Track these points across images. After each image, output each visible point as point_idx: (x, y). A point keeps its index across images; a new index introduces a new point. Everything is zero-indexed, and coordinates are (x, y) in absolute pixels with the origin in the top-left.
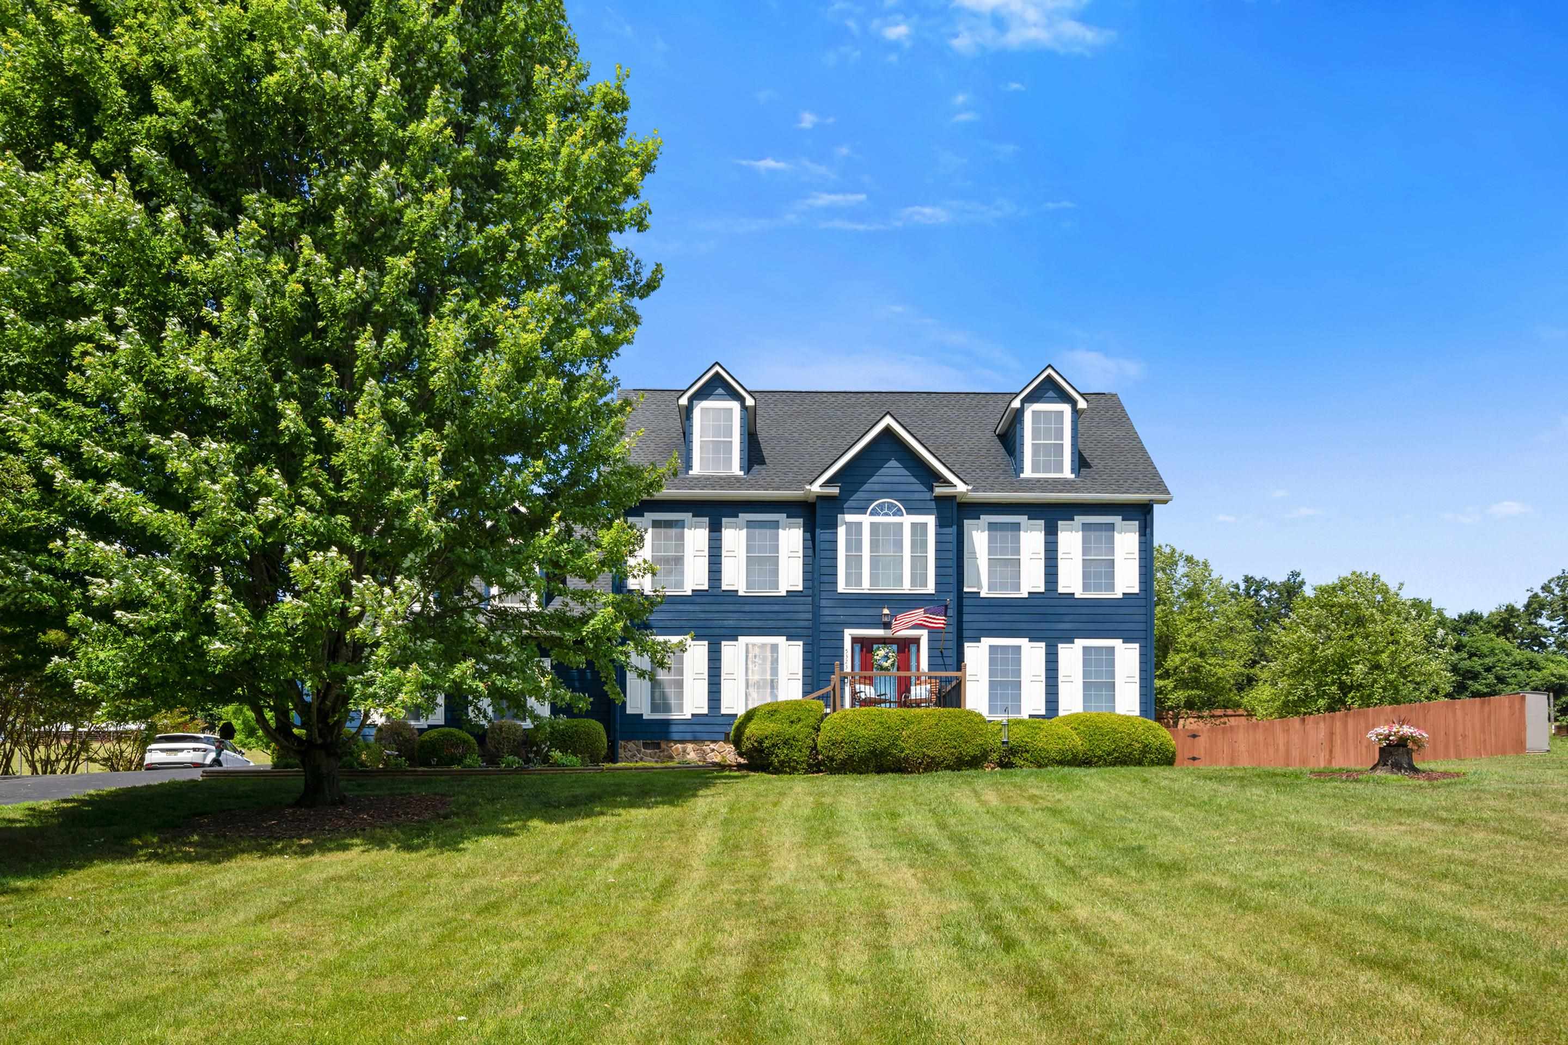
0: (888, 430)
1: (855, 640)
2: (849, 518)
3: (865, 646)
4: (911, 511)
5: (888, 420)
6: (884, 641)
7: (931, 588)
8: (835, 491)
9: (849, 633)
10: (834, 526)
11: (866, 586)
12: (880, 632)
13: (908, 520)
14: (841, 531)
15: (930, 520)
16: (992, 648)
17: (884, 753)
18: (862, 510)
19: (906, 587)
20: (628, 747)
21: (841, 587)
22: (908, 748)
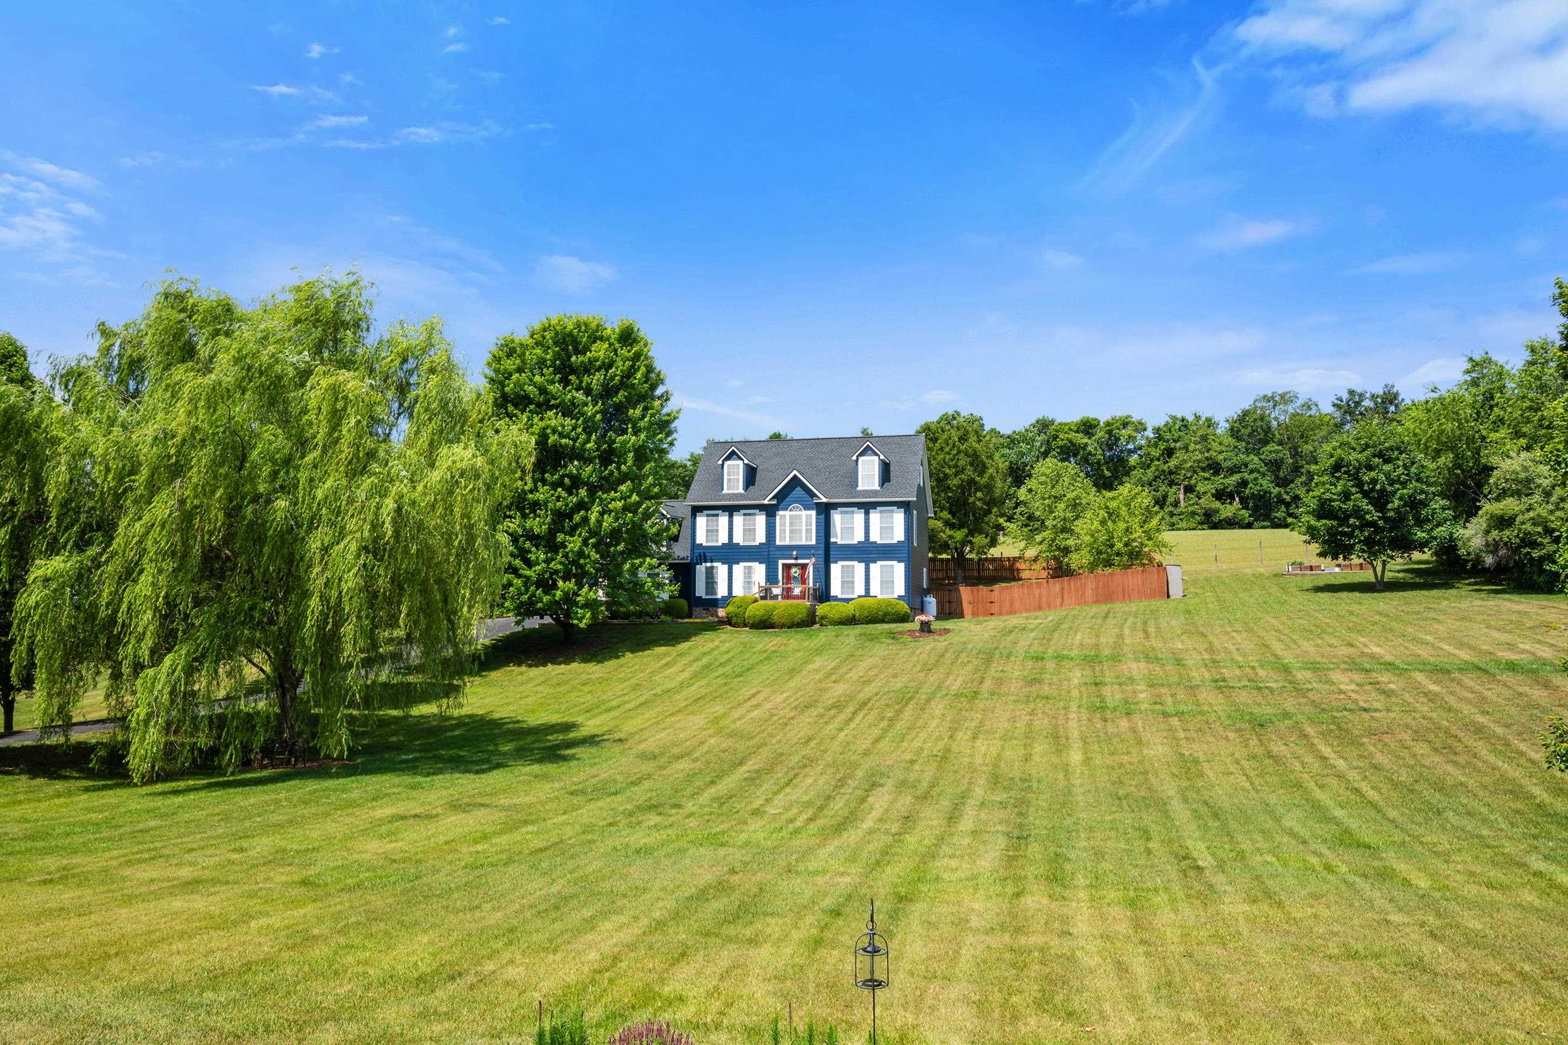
0: (795, 476)
1: (783, 565)
2: (781, 513)
3: (787, 567)
4: (805, 509)
5: (795, 472)
6: (796, 565)
7: (813, 542)
8: (774, 502)
9: (781, 562)
10: (775, 516)
11: (787, 542)
12: (793, 561)
13: (804, 513)
14: (778, 518)
15: (813, 513)
16: (843, 566)
17: (765, 621)
18: (786, 509)
19: (804, 542)
20: (697, 610)
21: (778, 543)
22: (775, 618)
